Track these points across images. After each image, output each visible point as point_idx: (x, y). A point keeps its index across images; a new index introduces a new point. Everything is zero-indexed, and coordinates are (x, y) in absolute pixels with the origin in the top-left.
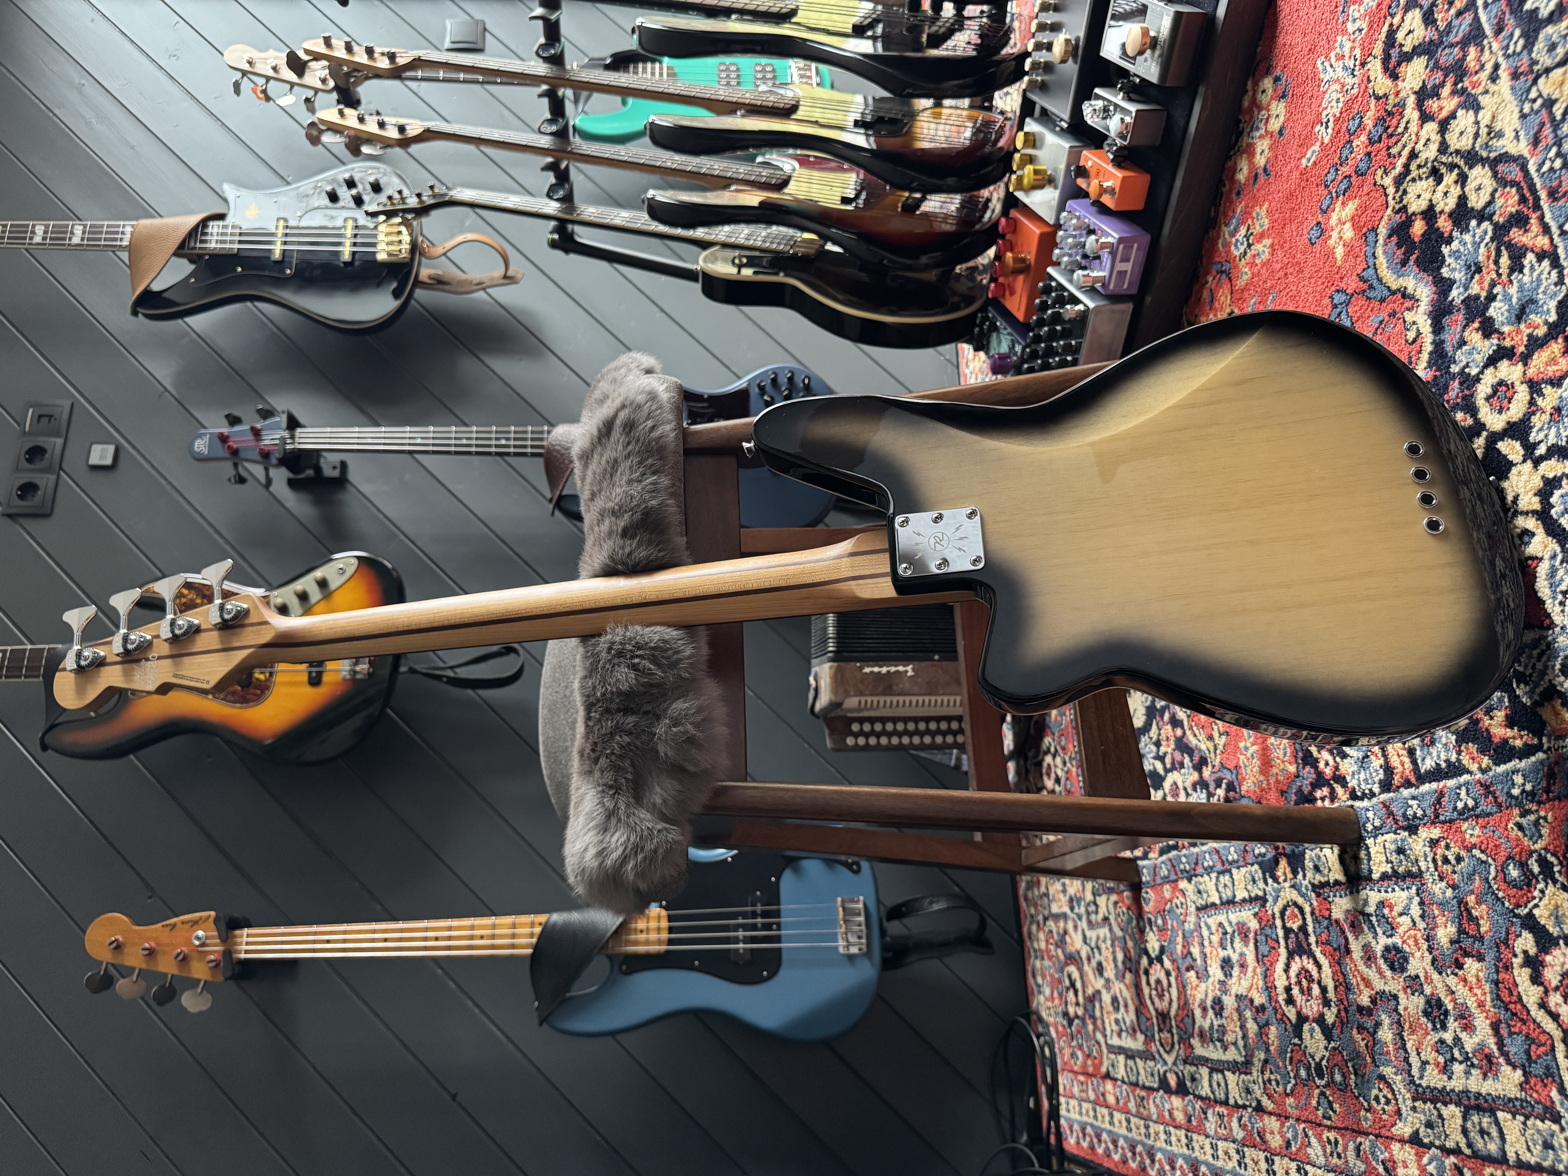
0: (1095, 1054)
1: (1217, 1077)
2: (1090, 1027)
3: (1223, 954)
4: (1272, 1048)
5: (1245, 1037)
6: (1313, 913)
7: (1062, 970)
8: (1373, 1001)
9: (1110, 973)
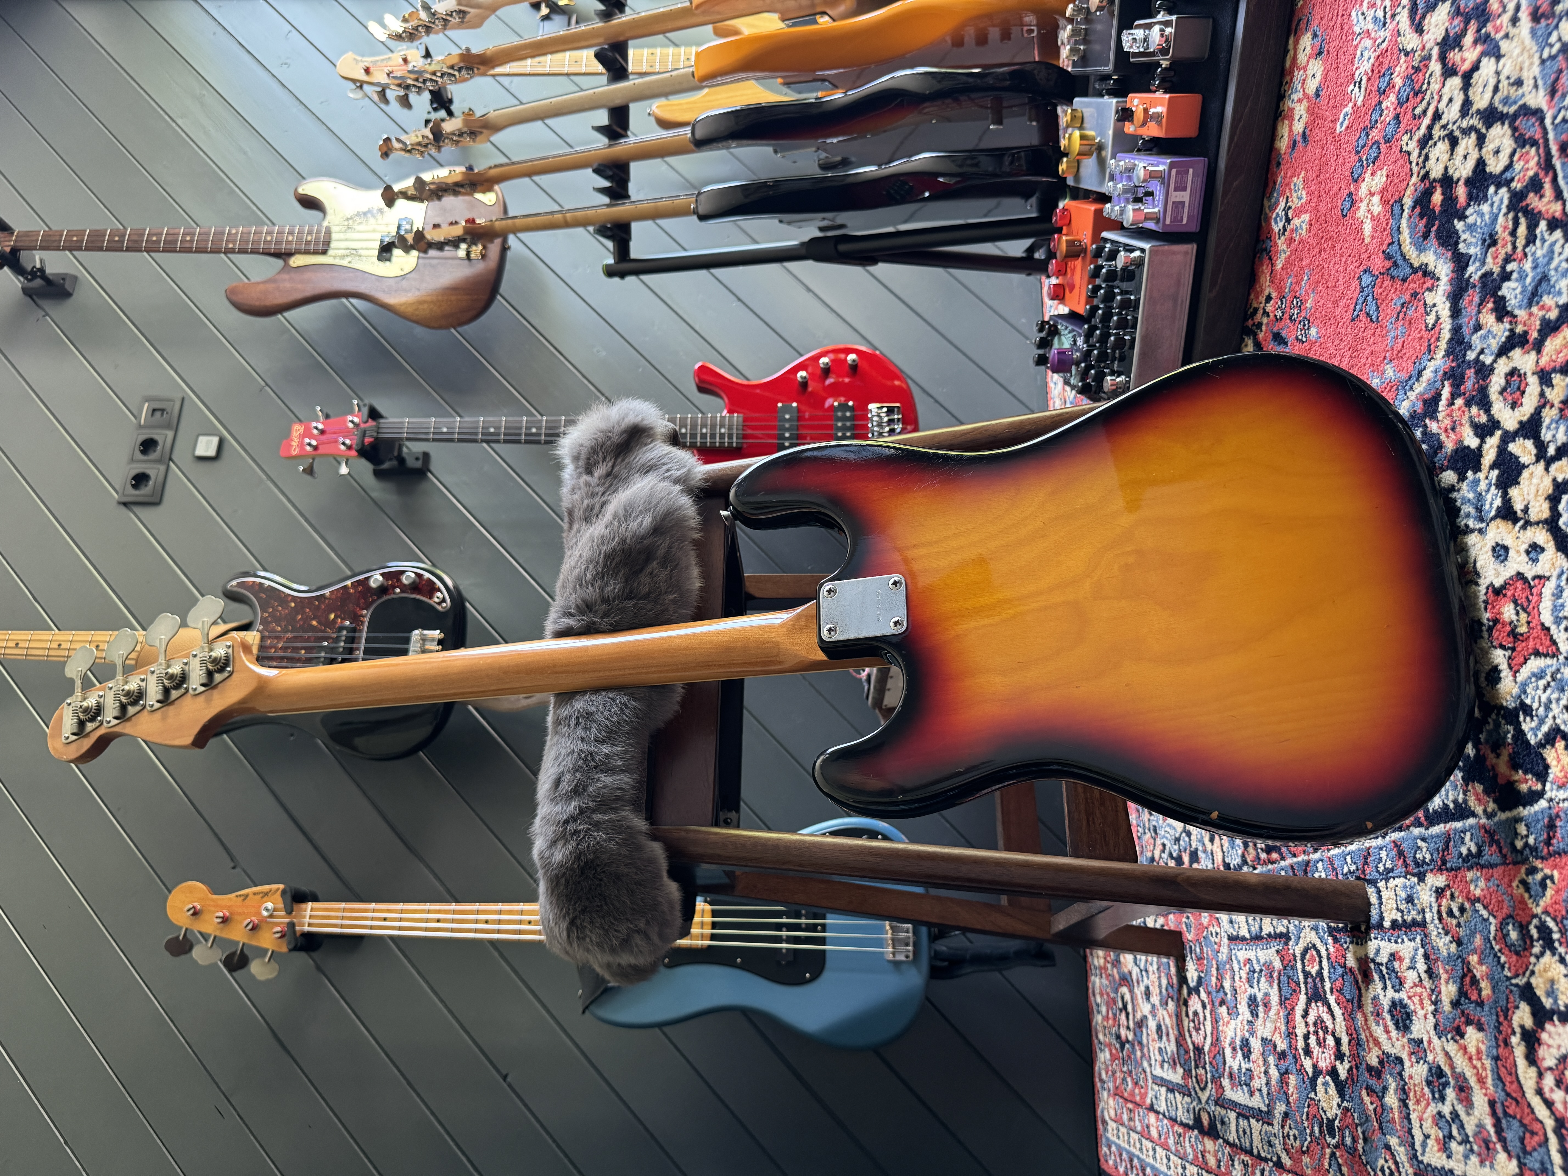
0: (1141, 1083)
1: (1243, 1123)
2: (1139, 1054)
3: (1250, 991)
4: (1291, 1100)
5: (1267, 1084)
6: (1328, 958)
7: (1116, 991)
8: (1381, 1062)
9: (1155, 999)
